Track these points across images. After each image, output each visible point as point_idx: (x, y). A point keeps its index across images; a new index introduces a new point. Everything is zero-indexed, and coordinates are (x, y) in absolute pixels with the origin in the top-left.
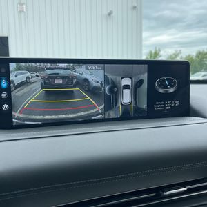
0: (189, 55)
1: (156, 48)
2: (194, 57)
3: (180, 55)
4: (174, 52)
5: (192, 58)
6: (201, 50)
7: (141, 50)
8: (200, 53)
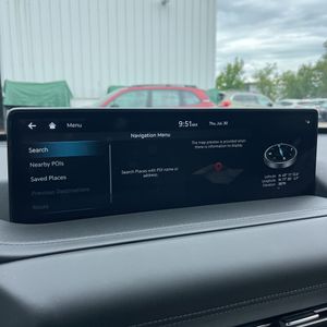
0: (289, 72)
1: (237, 59)
2: (296, 75)
3: (275, 71)
4: (265, 66)
5: (293, 76)
6: (307, 64)
7: (214, 61)
8: (305, 68)
